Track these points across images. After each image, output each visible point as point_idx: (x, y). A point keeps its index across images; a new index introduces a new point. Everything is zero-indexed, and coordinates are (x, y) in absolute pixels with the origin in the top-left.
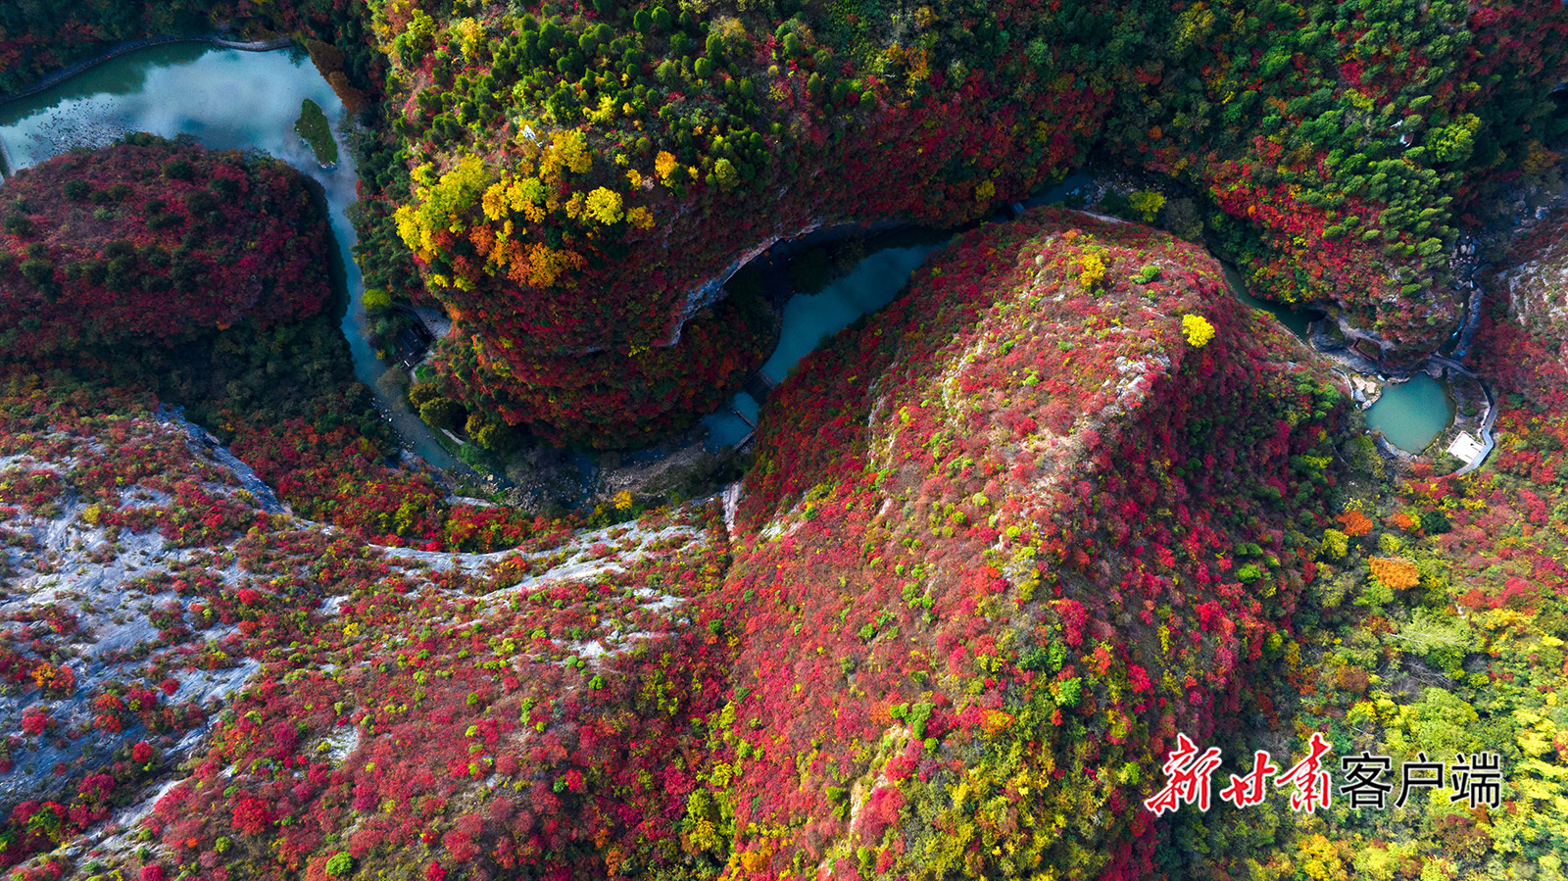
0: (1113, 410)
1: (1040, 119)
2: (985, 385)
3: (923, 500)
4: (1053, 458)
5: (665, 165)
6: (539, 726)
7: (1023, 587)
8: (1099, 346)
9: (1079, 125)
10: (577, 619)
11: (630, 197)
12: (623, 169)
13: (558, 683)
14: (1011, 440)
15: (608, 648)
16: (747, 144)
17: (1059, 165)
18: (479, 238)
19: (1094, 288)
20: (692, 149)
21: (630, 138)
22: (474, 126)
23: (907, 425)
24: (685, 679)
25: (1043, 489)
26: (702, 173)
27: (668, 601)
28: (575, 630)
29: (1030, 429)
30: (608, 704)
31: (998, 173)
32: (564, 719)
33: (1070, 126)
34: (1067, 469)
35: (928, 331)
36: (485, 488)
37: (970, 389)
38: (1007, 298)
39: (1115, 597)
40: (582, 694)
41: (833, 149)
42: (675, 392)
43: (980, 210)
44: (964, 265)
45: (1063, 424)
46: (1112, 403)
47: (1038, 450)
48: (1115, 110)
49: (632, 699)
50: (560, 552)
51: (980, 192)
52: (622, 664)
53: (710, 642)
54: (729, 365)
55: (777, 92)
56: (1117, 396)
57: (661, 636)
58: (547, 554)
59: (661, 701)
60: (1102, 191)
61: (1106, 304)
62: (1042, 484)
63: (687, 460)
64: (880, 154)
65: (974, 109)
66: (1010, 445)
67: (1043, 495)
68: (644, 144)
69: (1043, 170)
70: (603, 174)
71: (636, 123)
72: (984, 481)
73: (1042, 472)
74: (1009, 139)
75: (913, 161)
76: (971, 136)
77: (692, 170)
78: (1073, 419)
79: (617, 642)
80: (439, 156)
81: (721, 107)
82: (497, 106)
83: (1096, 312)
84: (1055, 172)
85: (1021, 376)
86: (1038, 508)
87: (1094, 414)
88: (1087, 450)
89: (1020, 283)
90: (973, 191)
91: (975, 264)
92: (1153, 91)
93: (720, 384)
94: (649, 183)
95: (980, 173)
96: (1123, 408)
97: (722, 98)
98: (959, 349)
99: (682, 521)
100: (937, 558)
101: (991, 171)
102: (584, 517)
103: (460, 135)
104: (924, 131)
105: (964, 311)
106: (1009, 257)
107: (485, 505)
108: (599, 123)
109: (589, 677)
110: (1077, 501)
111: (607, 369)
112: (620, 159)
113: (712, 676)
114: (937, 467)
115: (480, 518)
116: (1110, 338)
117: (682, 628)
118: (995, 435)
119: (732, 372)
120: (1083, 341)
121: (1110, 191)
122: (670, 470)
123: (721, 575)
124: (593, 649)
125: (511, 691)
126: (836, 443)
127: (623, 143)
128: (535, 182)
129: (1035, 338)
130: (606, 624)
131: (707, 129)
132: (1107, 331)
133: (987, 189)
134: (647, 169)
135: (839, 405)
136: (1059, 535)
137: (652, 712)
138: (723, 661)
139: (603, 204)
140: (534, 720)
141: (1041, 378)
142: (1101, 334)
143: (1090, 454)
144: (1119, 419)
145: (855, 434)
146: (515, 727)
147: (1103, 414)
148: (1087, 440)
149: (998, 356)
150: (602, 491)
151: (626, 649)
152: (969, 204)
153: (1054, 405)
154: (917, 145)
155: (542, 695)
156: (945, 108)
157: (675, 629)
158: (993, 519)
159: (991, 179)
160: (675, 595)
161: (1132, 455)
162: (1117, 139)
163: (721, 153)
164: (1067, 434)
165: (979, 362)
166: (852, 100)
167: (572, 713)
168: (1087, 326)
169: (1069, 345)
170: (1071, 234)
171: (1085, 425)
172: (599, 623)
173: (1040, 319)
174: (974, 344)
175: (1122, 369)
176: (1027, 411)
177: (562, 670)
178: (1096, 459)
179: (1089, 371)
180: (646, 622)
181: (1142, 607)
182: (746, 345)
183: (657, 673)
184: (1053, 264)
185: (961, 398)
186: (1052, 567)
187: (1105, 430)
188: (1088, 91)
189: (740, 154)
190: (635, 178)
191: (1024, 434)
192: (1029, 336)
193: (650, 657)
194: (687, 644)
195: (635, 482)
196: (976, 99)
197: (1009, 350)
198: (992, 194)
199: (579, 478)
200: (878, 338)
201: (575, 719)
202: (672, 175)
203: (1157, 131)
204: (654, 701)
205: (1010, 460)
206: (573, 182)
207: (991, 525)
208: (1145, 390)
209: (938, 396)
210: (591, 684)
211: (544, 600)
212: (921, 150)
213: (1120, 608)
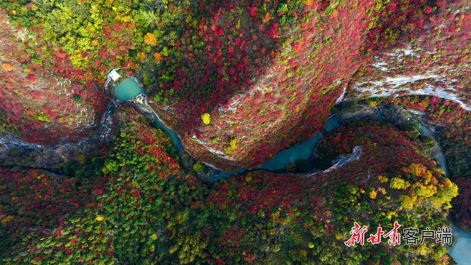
0: (242, 96)
1: (230, 197)
2: (274, 112)
3: (302, 79)
4: (265, 83)
5: (373, 194)
6: (436, 28)
7: (288, 43)
8: (239, 118)
9: (217, 194)
10: (410, 63)
11: (386, 186)
12: (387, 195)
13: (424, 42)
14: (274, 92)
15: (403, 52)
16: (343, 198)
17: (224, 183)
19: (233, 138)
20: (364, 198)
21: (384, 204)
23: (298, 105)
24: (380, 39)
25: (271, 74)
26: (359, 191)
27: (377, 65)
28: (412, 60)
29: (267, 95)
30: (409, 33)
31: (245, 184)
32: (426, 30)
33: (221, 194)
34: (262, 79)
35: (279, 136)
36: (411, 116)
37: (279, 112)
38: (255, 142)
39: (255, 37)
40: (418, 37)
41: (307, 195)
42: (356, 133)
43: (250, 173)
44: (262, 156)
45: (257, 95)
46: (242, 98)
47: (268, 87)
48: (205, 196)
49: (401, 34)
50: (401, 89)
51: (251, 179)
52: (401, 46)
53: (370, 49)
55: (329, 214)
56: (240, 100)
57: (385, 53)
58: (404, 90)
59: (391, 32)
60: (208, 174)
61: (232, 132)
62: (271, 76)
63: (348, 115)
64: (288, 192)
65: (254, 202)
66: (275, 90)
67: (272, 72)
68: (380, 202)
69: (229, 182)
70: (397, 194)
71: (380, 209)
72: (285, 81)
73: (270, 80)
74: (241, 193)
75: (276, 189)
76: (256, 194)
77: (363, 192)
78: (254, 95)
79: (400, 54)
81: (349, 211)
83: (235, 129)
84: (225, 181)
85: (264, 113)
86: (275, 68)
87: (248, 95)
89: (251, 145)
90: (253, 179)
91: (259, 155)
92: (194, 200)
93: (339, 134)
94: (380, 189)
95: (251, 184)
96: (239, 96)
97: (348, 214)
98: (275, 128)
99: (359, 93)
100: (306, 59)
101: (247, 184)
102: (383, 102)
104: (273, 198)
105: (268, 140)
106: (249, 155)
107: (412, 111)
108: (393, 211)
109: (413, 43)
110: (261, 68)
111: (382, 141)
112: (389, 198)
113: (371, 39)
114: (296, 89)
115: (416, 106)
116: (234, 120)
117: (377, 55)
118: (278, 95)
120: (243, 121)
121: (206, 174)
122: (354, 112)
123: (358, 71)
124: (408, 52)
125: (440, 42)
126: (314, 107)
127: (386, 203)
128: (420, 195)
129: (256, 125)
130: (401, 60)
131: (356, 204)
132: (235, 122)
133: (248, 179)
134: (379, 194)
135: (308, 119)
136: (271, 58)
137: (394, 30)
138: (366, 43)
139: (399, 184)
140: (437, 31)
141: (258, 111)
142: (237, 122)
143: (252, 83)
144: (241, 93)
145: (310, 107)
146: (443, 29)
147: (246, 95)
148: (253, 88)
149: (267, 122)
150: (376, 109)
151: (398, 50)
152: (254, 176)
153: (259, 101)
154: (275, 194)
155: (431, 38)
156: (266, 204)
157: (380, 55)
158: (288, 67)
159: (247, 182)
160: (375, 67)
161: (236, 82)
162: (205, 188)
163: (353, 195)
164: (258, 91)
165: (273, 121)
166: (300, 209)
167: (423, 32)
168: (240, 125)
169: (247, 120)
171: (252, 93)
172: (403, 61)
173: (251, 131)
174: (270, 128)
175: (235, 109)
176: (266, 101)
177: (420, 47)
178: (251, 81)
179: (245, 111)
180: (388, 59)
181: (244, 35)
182: (330, 144)
183: (390, 42)
184: (241, 149)
185: (282, 110)
186: (278, 47)
187: (245, 90)
188: (215, 203)
189: (346, 195)
190: (384, 191)
191: (270, 93)
193: (391, 47)
194: (377, 50)
195: (365, 110)
196: (254, 205)
197: (263, 123)
198: (247, 177)
199: (383, 115)
200: (291, 138)
201: (423, 30)
202: (371, 191)
203: (194, 188)
204: (394, 32)
205: (277, 85)
206: (407, 192)
207: (289, 65)
208: (231, 101)
209: (287, 113)
210: (414, 40)
212: (274, 192)
213: (254, 34)
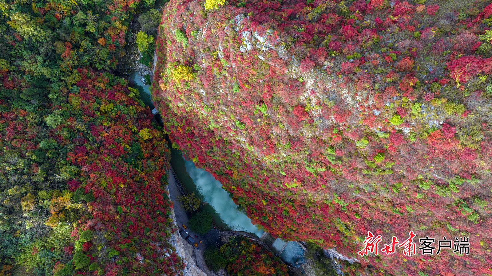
8: (234, 65)
9: (102, 85)
17: (127, 93)
19: (194, 71)
23: (299, 184)
29: (301, 109)
31: (134, 129)
33: (103, 91)
35: (232, 165)
37: (272, 148)
38: (206, 122)
44: (189, 145)
51: (146, 137)
60: (142, 66)
75: (129, 187)
78: (291, 79)
83: (210, 68)
84: (131, 95)
85: (261, 116)
91: (188, 139)
93: (273, 270)
106: (181, 120)
114: (333, 169)
116: (227, 58)
120: (232, 76)
121: (141, 62)
132: (223, 61)
133: (145, 134)
136: (395, 84)
141: (261, 102)
142: (225, 64)
143: (317, 64)
144: (288, 45)
147: (286, 58)
148: (307, 68)
149: (246, 129)
152: (155, 142)
154: (118, 188)
156: (92, 175)
158: (381, 135)
159: (138, 132)
161: (309, 33)
164: (304, 83)
165: (252, 142)
169: (235, 85)
170: (162, 86)
171: (295, 71)
175: (249, 48)
176: (287, 112)
184: (182, 97)
185: (279, 154)
186: (429, 89)
188: (79, 84)
191: (306, 113)
197: (242, 123)
198: (147, 130)
200: (238, 188)
203: (101, 41)
207: (387, 136)
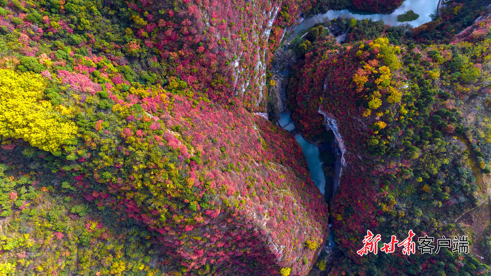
0: (270, 241)
2: (286, 204)
3: (257, 176)
4: (261, 219)
5: (382, 125)
6: (220, 42)
7: (227, 200)
8: (289, 241)
9: (352, 251)
10: (246, 61)
11: (375, 112)
12: (384, 111)
13: (230, 51)
14: (269, 207)
15: (236, 68)
16: (380, 151)
17: (341, 242)
18: (375, 62)
19: (306, 244)
20: (384, 134)
21: (393, 116)
22: (408, 69)
23: (279, 177)
24: (221, 90)
25: (253, 214)
26: (375, 135)
27: (244, 90)
28: (244, 60)
29: (270, 214)
30: (220, 65)
31: (344, 222)
32: (220, 50)
33: (352, 248)
34: (257, 222)
35: (303, 189)
36: (286, 41)
39: (215, 227)
40: (225, 58)
41: (369, 176)
42: (303, 107)
43: (333, 214)
44: (320, 205)
46: (272, 241)
48: (353, 263)
49: (219, 72)
50: (264, 60)
51: (339, 216)
52: (230, 72)
53: (229, 100)
54: (306, 125)
55: (393, 164)
56: (274, 243)
57: (235, 86)
58: (264, 56)
59: (216, 81)
60: (328, 252)
61: (300, 246)
62: (255, 214)
63: (279, 104)
64: (362, 189)
65: (367, 221)
66: (267, 207)
67: (251, 213)
68: (390, 120)
69: (341, 236)
70: (385, 105)
71: (397, 119)
72: (259, 196)
73: (258, 215)
75: (356, 198)
77: (377, 132)
78: (270, 228)
79: (237, 72)
80: (401, 56)
81: (394, 146)
82: (412, 78)
83: (299, 243)
84: (339, 240)
85: (286, 215)
86: (248, 211)
87: (270, 235)
88: (260, 230)
89: (311, 221)
90: (340, 214)
91: (319, 209)
93: (301, 121)
94: (378, 118)
95: (345, 218)
96: (270, 244)
97: (396, 147)
98: (296, 198)
99: (263, 99)
100: (240, 176)
101: (345, 221)
102: (270, 69)
103: (406, 64)
104: (365, 204)
105: (307, 202)
106: (319, 220)
107: (281, 40)
108: (400, 108)
109: (230, 61)
110: (247, 223)
111: (317, 89)
112: (388, 111)
113: (218, 98)
114: (266, 183)
115: (278, 38)
116: (291, 245)
117: (235, 93)
118: (271, 203)
119: (304, 126)
120: (292, 236)
121: (327, 254)
122: (277, 99)
123: (247, 108)
124: (237, 64)
125: (232, 36)
126: (276, 153)
127: (392, 113)
128: (389, 84)
129: (296, 222)
130: (243, 70)
131: (388, 140)
133: (339, 218)
134: (382, 119)
135: (287, 156)
136: (239, 215)
137: (214, 77)
138: (222, 102)
139: (376, 103)
140: (222, 41)
141: (284, 221)
143: (259, 231)
145: (277, 159)
146: (221, 35)
148: (263, 231)
150: (276, 77)
151: (234, 74)
152: (336, 211)
153: (276, 224)
154: (361, 201)
155: (229, 45)
157: (235, 90)
159: (342, 220)
160: (245, 92)
161: (254, 243)
162: (344, 261)
163: (380, 142)
164: (267, 225)
165: (292, 203)
166: (382, 185)
167: (221, 53)
168: (295, 239)
169: (291, 232)
170: (322, 241)
171: (268, 231)
172: (243, 68)
173: (300, 225)
174: (297, 203)
177: (233, 53)
178: (257, 232)
179: (283, 236)
180: (240, 82)
181: (209, 234)
182: (311, 132)
183: (224, 82)
184: (314, 233)
185: (284, 195)
186: (231, 211)
187: (265, 237)
189: (378, 148)
190: (380, 114)
191: (269, 212)
192: (296, 220)
193: (230, 81)
194: (230, 93)
195: (276, 87)
197: (294, 213)
199: (282, 70)
201: (219, 54)
202: (378, 126)
204: (217, 79)
205: (263, 206)
206: (385, 95)
208: (274, 252)
209: (286, 189)
210: (228, 61)
211: (254, 52)
212: (359, 201)
213: (211, 228)
